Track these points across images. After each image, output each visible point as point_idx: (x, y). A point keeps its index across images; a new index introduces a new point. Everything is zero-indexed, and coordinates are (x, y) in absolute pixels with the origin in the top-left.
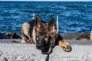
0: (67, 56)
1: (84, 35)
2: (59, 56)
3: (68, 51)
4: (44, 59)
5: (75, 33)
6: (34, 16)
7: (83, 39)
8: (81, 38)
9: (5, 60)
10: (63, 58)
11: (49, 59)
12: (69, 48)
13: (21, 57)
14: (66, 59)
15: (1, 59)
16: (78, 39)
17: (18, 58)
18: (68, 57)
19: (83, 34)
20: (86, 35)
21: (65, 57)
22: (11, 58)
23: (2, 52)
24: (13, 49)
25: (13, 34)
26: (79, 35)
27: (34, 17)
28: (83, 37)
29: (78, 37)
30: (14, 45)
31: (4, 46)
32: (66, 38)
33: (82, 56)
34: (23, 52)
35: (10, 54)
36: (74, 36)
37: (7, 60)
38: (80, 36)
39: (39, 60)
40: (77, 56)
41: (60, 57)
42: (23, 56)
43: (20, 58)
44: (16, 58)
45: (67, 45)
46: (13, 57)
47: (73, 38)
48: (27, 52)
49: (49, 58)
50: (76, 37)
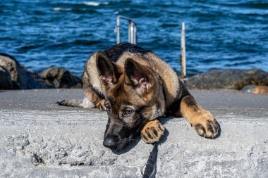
0: (207, 151)
1: (255, 77)
2: (185, 149)
3: (211, 138)
4: (143, 158)
5: (231, 70)
6: (118, 24)
7: (254, 88)
8: (247, 85)
9: (37, 159)
10: (197, 154)
11: (158, 159)
12: (214, 129)
13: (80, 152)
14: (206, 158)
15: (25, 157)
16: (239, 88)
17: (71, 156)
18: (210, 154)
19: (253, 74)
20: (261, 76)
21: (201, 154)
22: (53, 155)
23: (29, 139)
24: (57, 129)
25: (61, 74)
26: (242, 77)
27: (118, 28)
28: (253, 82)
29: (240, 81)
30: (60, 117)
31: (35, 122)
32: (206, 85)
33: (248, 149)
34: (86, 138)
35: (50, 144)
36: (228, 80)
37: (41, 159)
38: (244, 78)
39: (130, 160)
40: (234, 150)
41: (188, 152)
42: (85, 149)
43: (77, 154)
44: (66, 155)
45: (209, 121)
46: (57, 153)
47: (225, 85)
48: (96, 139)
49: (158, 156)
50: (235, 83)
